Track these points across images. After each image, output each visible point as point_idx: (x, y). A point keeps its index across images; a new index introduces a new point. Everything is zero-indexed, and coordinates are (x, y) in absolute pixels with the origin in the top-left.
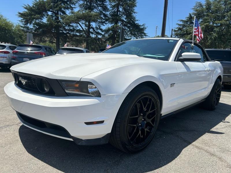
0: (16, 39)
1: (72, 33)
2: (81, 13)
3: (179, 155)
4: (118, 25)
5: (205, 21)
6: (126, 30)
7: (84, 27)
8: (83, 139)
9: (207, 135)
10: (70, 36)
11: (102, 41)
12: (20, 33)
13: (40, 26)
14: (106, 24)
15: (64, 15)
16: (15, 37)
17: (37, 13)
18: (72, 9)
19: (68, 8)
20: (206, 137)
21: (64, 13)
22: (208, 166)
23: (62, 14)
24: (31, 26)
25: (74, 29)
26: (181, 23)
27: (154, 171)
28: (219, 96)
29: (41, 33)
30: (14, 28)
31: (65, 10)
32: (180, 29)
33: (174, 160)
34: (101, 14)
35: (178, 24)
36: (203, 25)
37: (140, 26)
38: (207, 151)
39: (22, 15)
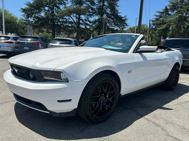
0: (19, 30)
1: (65, 25)
2: (73, 8)
3: (131, 125)
4: (103, 17)
5: (179, 12)
6: (110, 21)
7: (75, 19)
8: (57, 112)
9: (159, 111)
10: (64, 26)
11: (90, 30)
12: (23, 25)
13: (39, 19)
14: (93, 16)
15: (58, 10)
16: (19, 28)
17: (36, 9)
18: (65, 5)
19: (61, 4)
20: (158, 112)
21: (58, 8)
22: (151, 134)
23: (57, 9)
24: (31, 19)
25: (66, 21)
26: (158, 14)
27: (109, 136)
28: (177, 78)
29: (40, 25)
30: (18, 21)
31: (59, 6)
32: (157, 19)
33: (126, 129)
34: (88, 9)
35: (156, 15)
36: (177, 15)
37: (122, 17)
38: (154, 123)
39: (24, 10)
